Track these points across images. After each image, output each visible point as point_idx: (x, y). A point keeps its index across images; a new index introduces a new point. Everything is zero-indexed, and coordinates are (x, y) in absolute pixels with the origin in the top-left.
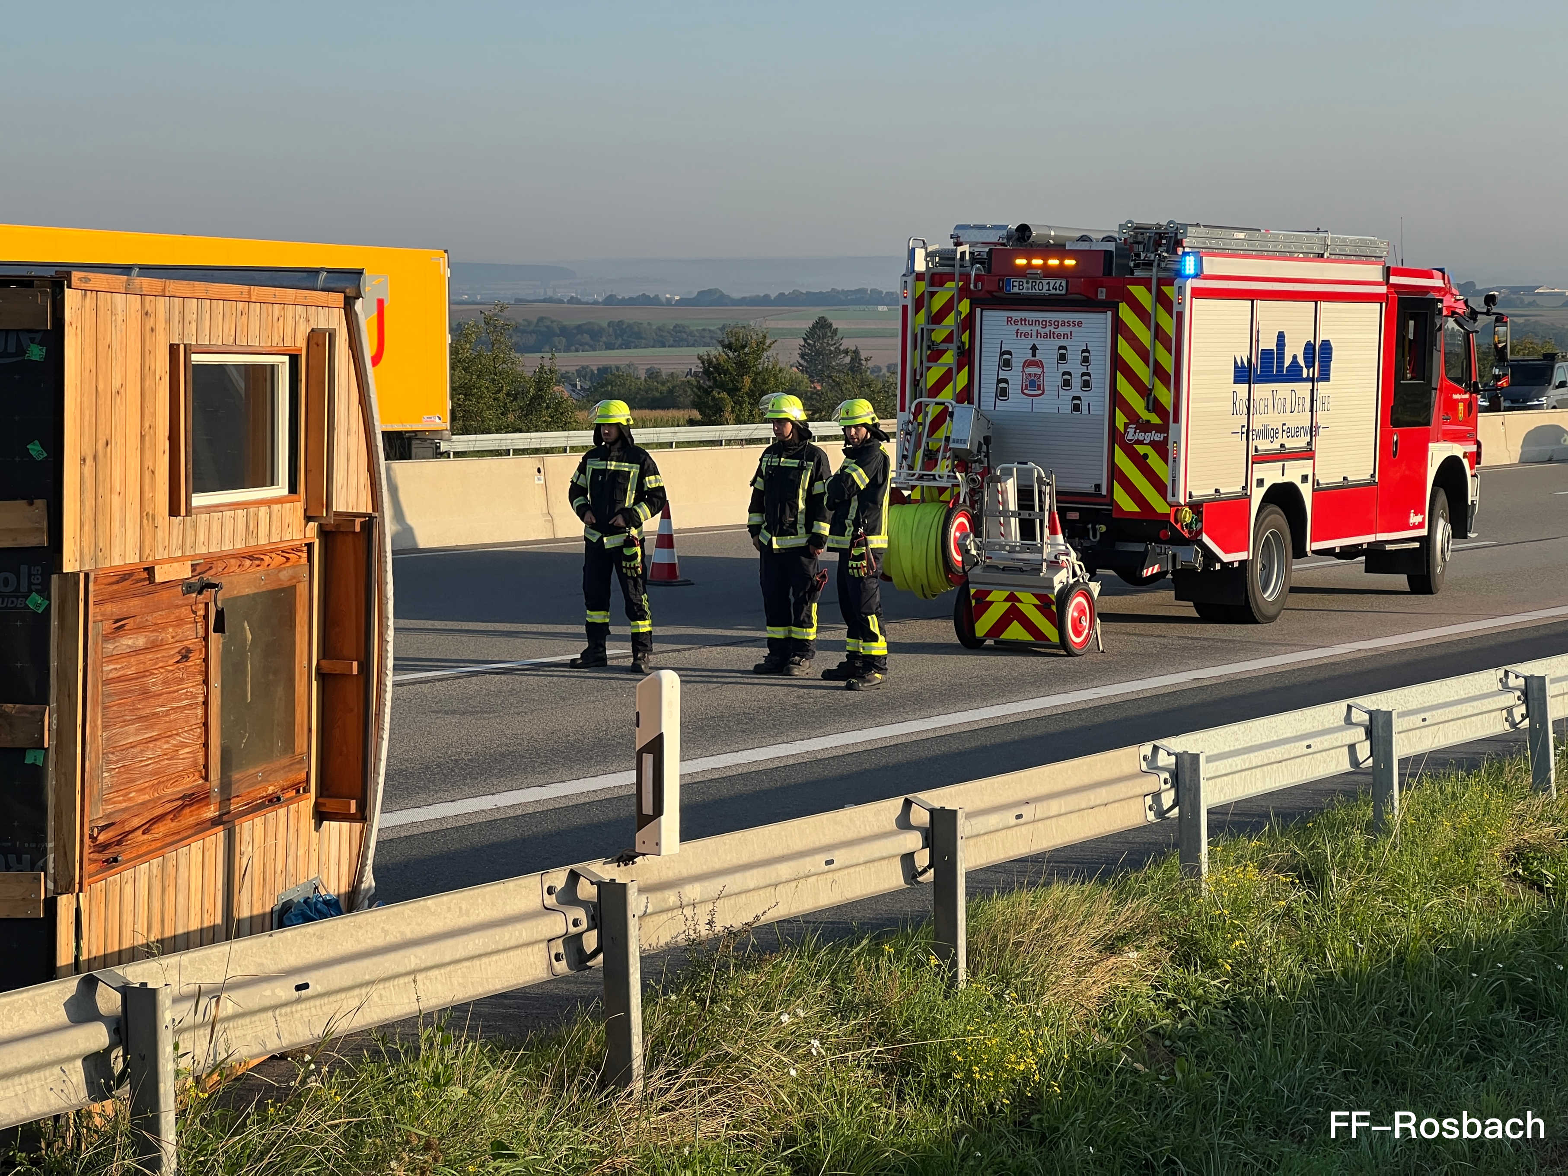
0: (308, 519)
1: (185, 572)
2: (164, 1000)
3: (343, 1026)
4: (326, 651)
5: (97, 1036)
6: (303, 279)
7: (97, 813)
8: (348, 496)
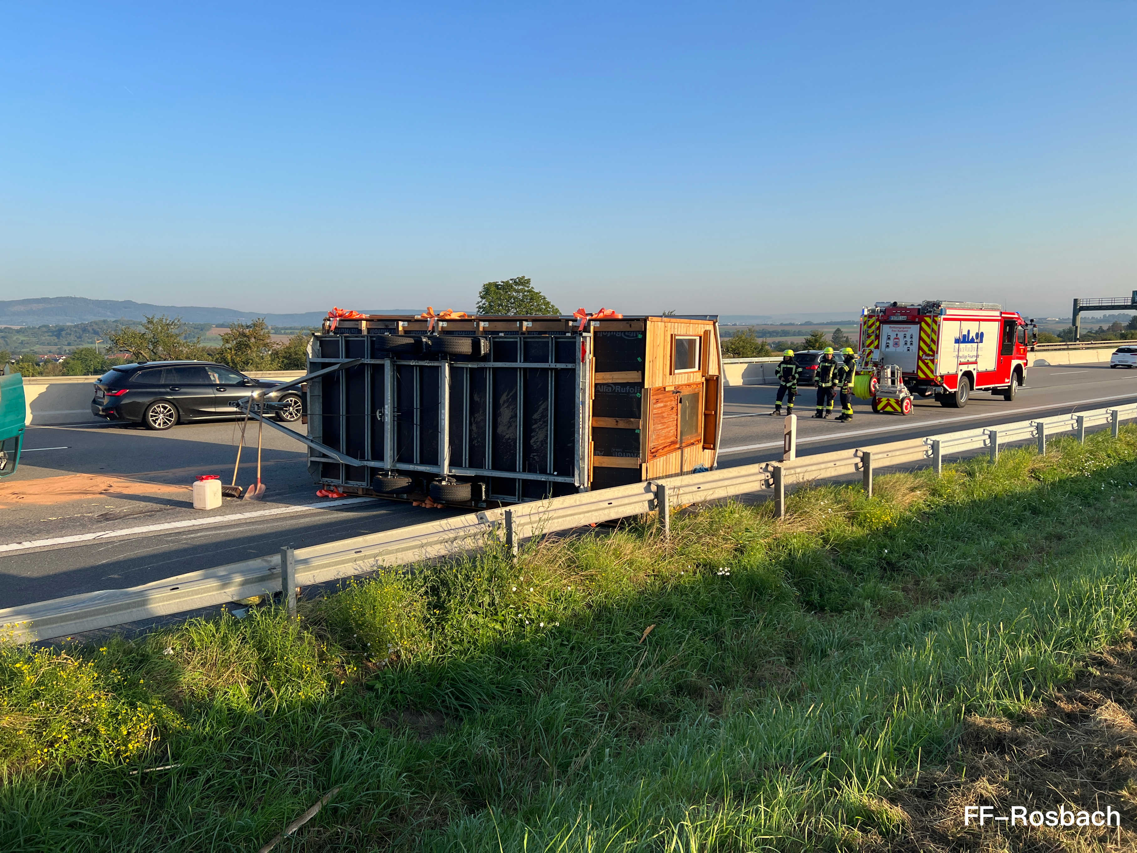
0: (703, 376)
1: (673, 389)
2: (666, 489)
3: (709, 498)
4: (706, 409)
5: (651, 496)
6: (703, 317)
7: (651, 445)
8: (713, 371)
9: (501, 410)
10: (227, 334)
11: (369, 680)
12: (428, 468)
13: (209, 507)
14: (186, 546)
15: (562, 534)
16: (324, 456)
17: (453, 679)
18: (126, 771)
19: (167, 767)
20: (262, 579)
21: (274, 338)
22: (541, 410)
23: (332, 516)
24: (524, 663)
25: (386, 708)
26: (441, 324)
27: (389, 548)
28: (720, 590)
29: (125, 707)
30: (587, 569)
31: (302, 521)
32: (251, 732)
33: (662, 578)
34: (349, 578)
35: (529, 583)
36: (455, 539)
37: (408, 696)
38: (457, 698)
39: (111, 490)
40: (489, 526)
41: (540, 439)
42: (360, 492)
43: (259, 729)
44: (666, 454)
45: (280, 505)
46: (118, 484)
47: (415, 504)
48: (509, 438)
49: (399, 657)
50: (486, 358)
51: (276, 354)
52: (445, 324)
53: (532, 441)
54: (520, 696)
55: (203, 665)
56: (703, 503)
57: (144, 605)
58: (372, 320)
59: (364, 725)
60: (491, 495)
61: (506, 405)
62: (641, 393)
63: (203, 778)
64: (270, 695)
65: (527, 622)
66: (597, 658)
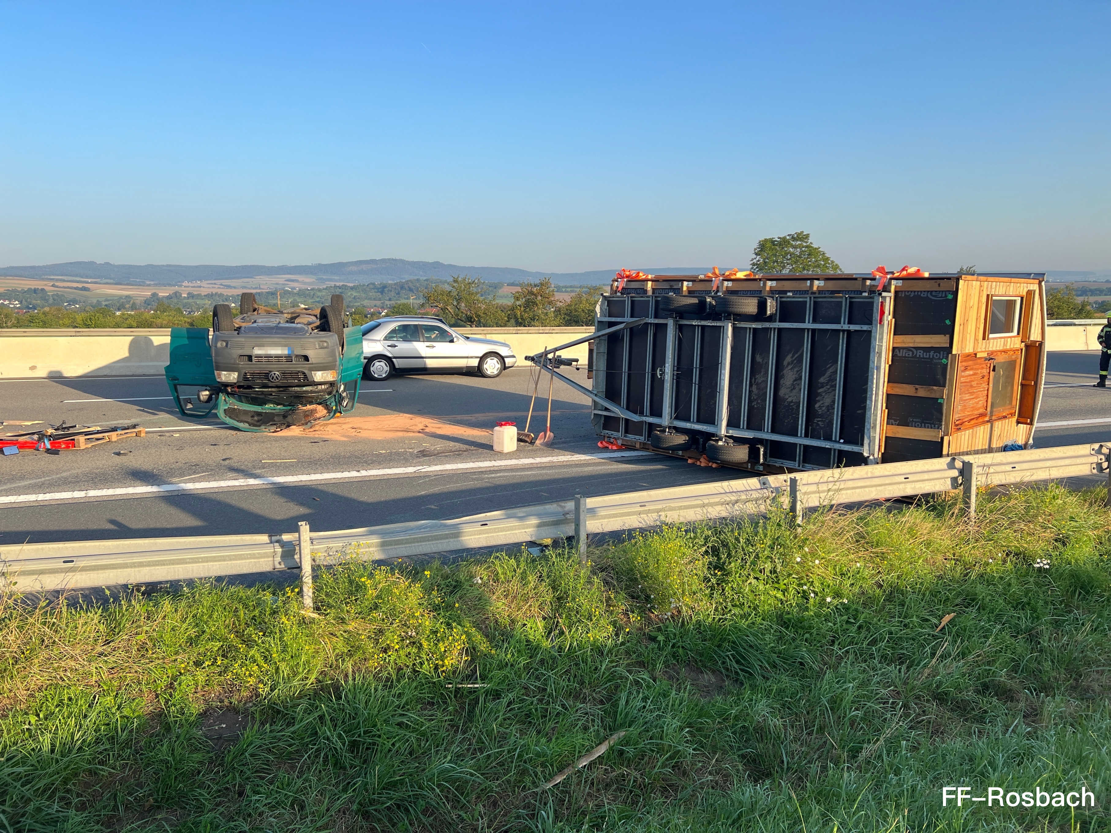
0: (1022, 342)
1: (985, 355)
2: (974, 466)
3: (1026, 479)
4: (1024, 378)
5: (955, 473)
6: (1027, 276)
7: (956, 416)
8: (1035, 336)
9: (785, 372)
10: (518, 292)
11: (651, 631)
12: (705, 427)
13: (506, 450)
14: (488, 485)
15: (850, 507)
16: (606, 409)
17: (734, 642)
18: (443, 684)
19: (476, 686)
20: (556, 523)
21: (558, 296)
22: (828, 373)
23: (612, 467)
24: (807, 635)
25: (667, 661)
26: (726, 283)
27: (672, 505)
28: (1036, 584)
29: (443, 626)
30: (877, 545)
31: (586, 469)
32: (546, 664)
33: (965, 564)
34: (634, 530)
35: (813, 554)
36: (737, 502)
37: (689, 653)
38: (738, 662)
39: (427, 430)
40: (772, 492)
41: (826, 404)
42: (638, 446)
43: (553, 662)
44: (972, 427)
45: (566, 453)
46: (433, 425)
47: (690, 461)
48: (792, 402)
49: (679, 612)
50: (771, 319)
51: (558, 311)
52: (730, 284)
53: (817, 406)
54: (803, 669)
55: (506, 596)
56: (1018, 486)
57: (458, 537)
58: (658, 281)
59: (647, 673)
60: (768, 459)
61: (790, 367)
62: (947, 358)
63: (505, 701)
64: (562, 633)
65: (812, 595)
66: (888, 641)
